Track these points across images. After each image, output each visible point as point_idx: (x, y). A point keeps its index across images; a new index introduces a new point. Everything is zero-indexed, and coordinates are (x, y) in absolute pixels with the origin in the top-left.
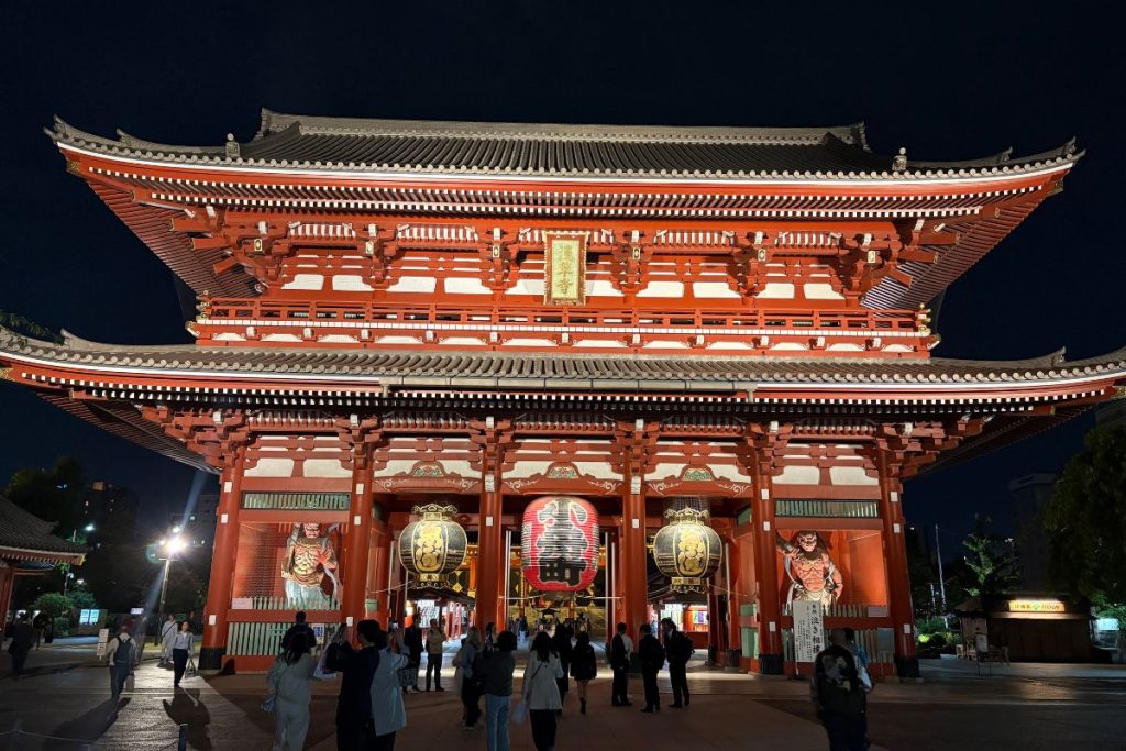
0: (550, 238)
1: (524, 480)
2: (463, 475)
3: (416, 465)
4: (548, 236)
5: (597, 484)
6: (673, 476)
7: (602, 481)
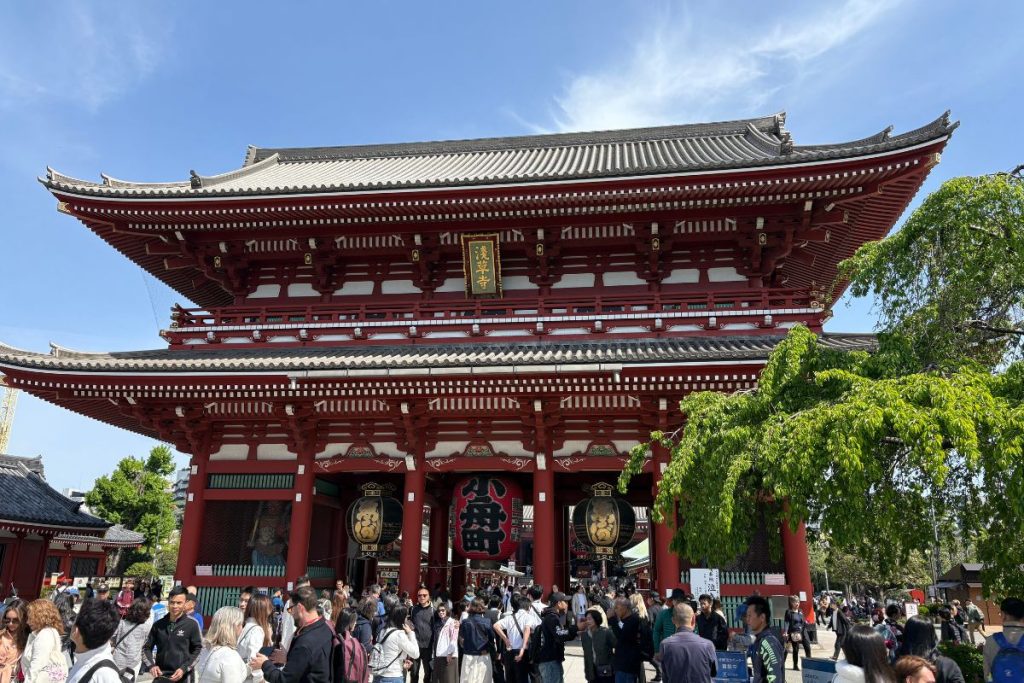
0: (466, 241)
1: (443, 458)
2: (391, 455)
3: (350, 448)
4: (465, 239)
5: (509, 461)
6: (580, 452)
7: (513, 458)
